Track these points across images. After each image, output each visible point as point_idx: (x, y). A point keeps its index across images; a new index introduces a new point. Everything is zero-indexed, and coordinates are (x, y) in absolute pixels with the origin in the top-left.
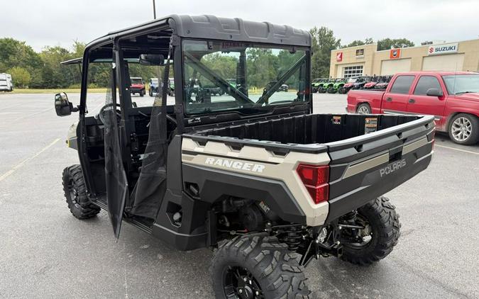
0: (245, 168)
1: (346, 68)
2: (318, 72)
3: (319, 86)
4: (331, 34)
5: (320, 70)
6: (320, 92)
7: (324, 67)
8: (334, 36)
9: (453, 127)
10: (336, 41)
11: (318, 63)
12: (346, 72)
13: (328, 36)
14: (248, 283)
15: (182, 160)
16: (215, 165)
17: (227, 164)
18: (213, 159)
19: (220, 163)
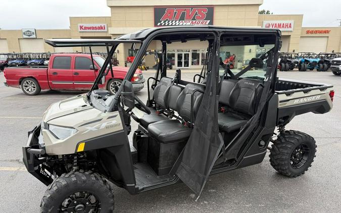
0: (313, 99)
9: (110, 87)
14: (298, 152)
15: (279, 107)
16: (299, 103)
17: (305, 100)
18: (298, 100)
19: (302, 101)
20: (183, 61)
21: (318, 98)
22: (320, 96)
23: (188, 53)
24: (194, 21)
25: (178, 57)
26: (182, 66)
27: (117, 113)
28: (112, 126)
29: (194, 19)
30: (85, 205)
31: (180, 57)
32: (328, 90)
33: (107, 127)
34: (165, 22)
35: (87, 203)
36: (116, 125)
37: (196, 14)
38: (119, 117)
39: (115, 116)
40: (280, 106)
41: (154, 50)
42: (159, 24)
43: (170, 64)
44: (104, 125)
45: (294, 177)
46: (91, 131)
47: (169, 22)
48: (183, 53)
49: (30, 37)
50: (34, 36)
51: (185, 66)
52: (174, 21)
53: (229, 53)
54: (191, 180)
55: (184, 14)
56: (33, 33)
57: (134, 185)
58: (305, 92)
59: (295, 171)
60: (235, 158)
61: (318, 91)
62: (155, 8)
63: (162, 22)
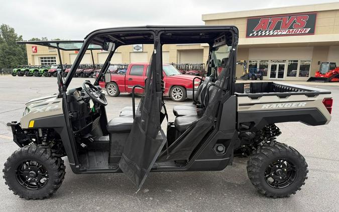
0: (294, 106)
1: (42, 58)
2: (7, 60)
3: (25, 71)
4: (12, 31)
5: (8, 59)
6: (27, 76)
7: (12, 57)
8: (15, 32)
9: (172, 93)
10: (18, 36)
11: (6, 52)
12: (42, 61)
13: (10, 32)
14: (279, 168)
15: (238, 110)
16: (270, 108)
17: (280, 106)
18: (268, 105)
19: (274, 106)
20: (277, 72)
21: (303, 105)
22: (305, 103)
23: (283, 64)
24: (291, 30)
25: (271, 68)
26: (275, 77)
27: (61, 99)
28: (54, 110)
29: (291, 28)
30: (37, 172)
31: (274, 67)
32: (321, 97)
33: (51, 110)
34: (257, 32)
35: (39, 172)
36: (57, 109)
37: (294, 22)
38: (61, 103)
39: (59, 102)
40: (240, 109)
41: (243, 61)
42: (251, 35)
43: (260, 74)
44: (48, 108)
45: (271, 197)
46: (39, 112)
47: (262, 32)
48: (278, 64)
49: (139, 51)
50: (141, 50)
51: (278, 77)
52: (268, 31)
53: (335, 63)
54: (129, 171)
55: (280, 23)
56: (141, 48)
57: (74, 164)
58: (281, 97)
59: (273, 190)
60: (188, 159)
61: (304, 97)
62: (248, 19)
63: (254, 33)
